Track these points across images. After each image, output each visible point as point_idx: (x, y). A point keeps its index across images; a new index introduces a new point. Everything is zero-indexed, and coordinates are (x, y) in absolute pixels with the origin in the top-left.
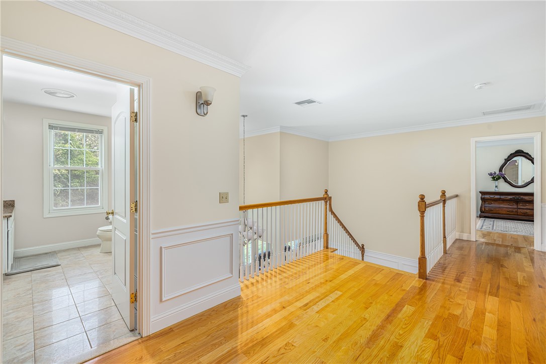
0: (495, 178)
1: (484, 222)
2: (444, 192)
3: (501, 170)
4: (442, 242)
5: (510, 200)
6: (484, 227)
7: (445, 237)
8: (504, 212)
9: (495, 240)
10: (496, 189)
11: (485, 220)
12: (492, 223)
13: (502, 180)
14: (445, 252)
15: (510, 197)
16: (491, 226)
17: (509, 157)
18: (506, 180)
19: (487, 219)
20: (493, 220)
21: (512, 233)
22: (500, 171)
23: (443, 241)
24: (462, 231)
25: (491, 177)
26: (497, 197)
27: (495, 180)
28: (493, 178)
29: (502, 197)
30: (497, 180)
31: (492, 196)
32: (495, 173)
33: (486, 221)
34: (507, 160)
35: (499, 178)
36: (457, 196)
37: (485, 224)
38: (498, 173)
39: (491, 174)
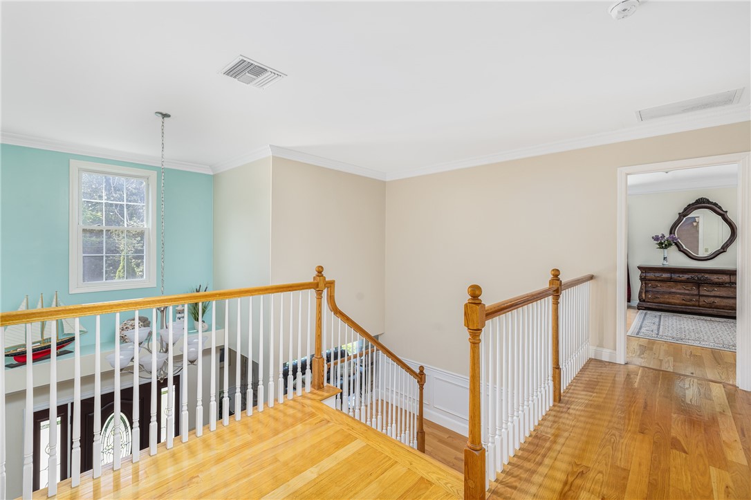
0: (663, 244)
1: (644, 319)
2: (557, 273)
3: (672, 231)
4: (550, 378)
5: (687, 282)
6: (643, 330)
7: (557, 367)
8: (678, 302)
9: (661, 361)
10: (665, 263)
11: (646, 314)
12: (657, 320)
13: (674, 247)
14: (558, 397)
15: (686, 276)
16: (655, 327)
17: (685, 209)
18: (680, 249)
19: (649, 312)
20: (659, 313)
21: (691, 343)
22: (671, 233)
23: (554, 377)
24: (601, 345)
25: (656, 242)
26: (665, 275)
27: (663, 248)
28: (661, 244)
29: (675, 276)
30: (666, 247)
31: (657, 275)
32: (663, 236)
33: (647, 316)
34: (683, 215)
35: (670, 245)
36: (591, 278)
37: (645, 322)
38: (667, 235)
39: (656, 238)
